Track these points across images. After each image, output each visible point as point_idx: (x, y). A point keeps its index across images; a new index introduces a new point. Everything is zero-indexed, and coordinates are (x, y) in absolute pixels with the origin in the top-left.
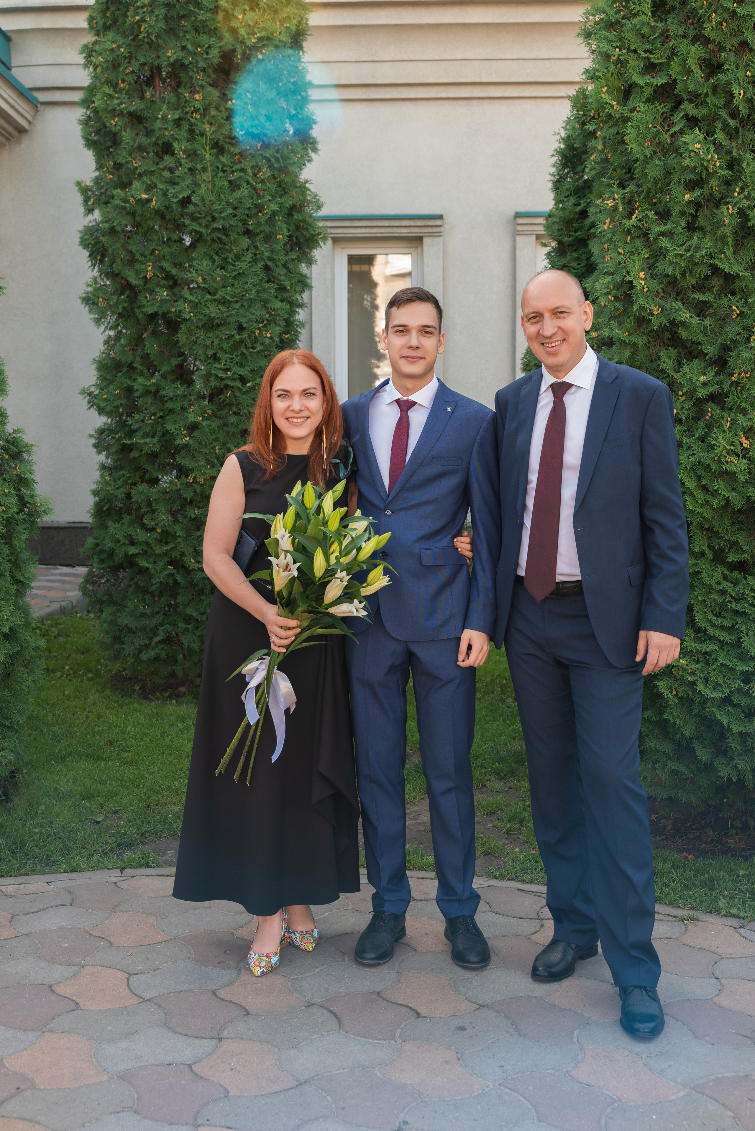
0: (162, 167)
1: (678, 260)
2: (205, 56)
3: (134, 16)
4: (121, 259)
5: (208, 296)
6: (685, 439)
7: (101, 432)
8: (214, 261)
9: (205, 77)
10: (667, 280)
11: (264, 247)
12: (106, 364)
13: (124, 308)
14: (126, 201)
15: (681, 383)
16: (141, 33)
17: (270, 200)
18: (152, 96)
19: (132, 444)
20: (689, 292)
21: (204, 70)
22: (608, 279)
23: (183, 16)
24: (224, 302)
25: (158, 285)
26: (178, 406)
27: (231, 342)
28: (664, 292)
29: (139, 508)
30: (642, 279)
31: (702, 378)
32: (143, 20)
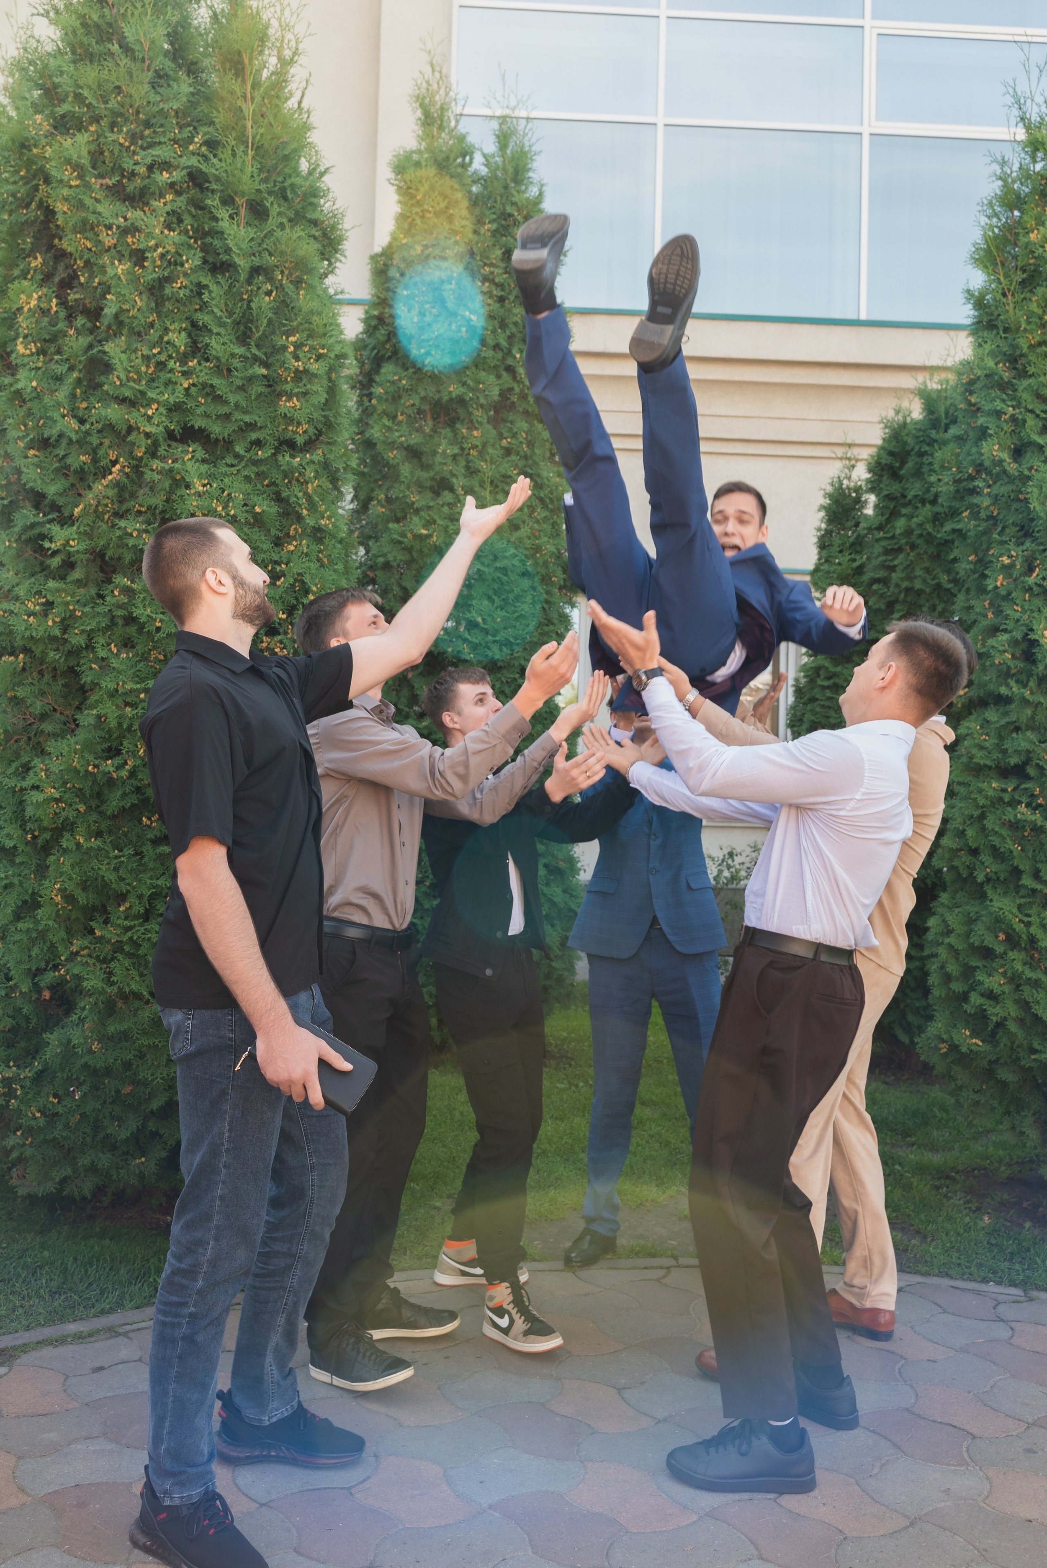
8: (493, 602)
9: (485, 415)
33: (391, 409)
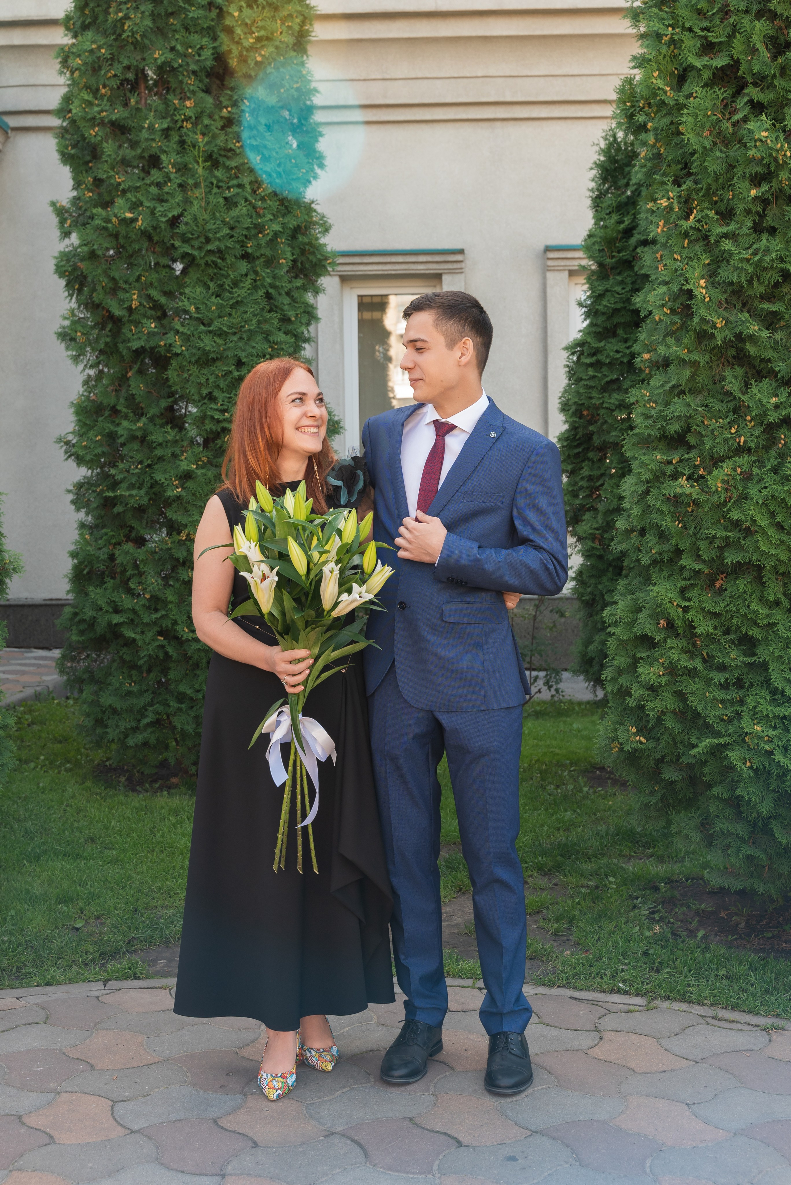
0: (148, 182)
1: (743, 265)
2: (197, 58)
3: (116, 13)
4: (103, 287)
5: (202, 327)
6: (755, 471)
7: (79, 486)
8: (209, 288)
9: (197, 82)
10: (731, 288)
11: (265, 273)
12: (85, 407)
13: (106, 344)
14: (108, 221)
15: (749, 407)
16: (124, 31)
17: (271, 220)
18: (137, 102)
19: (116, 497)
20: (756, 303)
21: (194, 72)
22: (663, 289)
23: (172, 14)
24: (220, 334)
25: (145, 316)
26: (168, 452)
27: (229, 380)
28: (727, 303)
29: (125, 570)
30: (702, 287)
31: (774, 400)
32: (127, 17)
33: (92, 81)
